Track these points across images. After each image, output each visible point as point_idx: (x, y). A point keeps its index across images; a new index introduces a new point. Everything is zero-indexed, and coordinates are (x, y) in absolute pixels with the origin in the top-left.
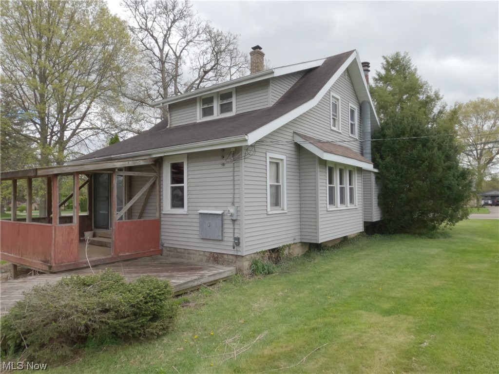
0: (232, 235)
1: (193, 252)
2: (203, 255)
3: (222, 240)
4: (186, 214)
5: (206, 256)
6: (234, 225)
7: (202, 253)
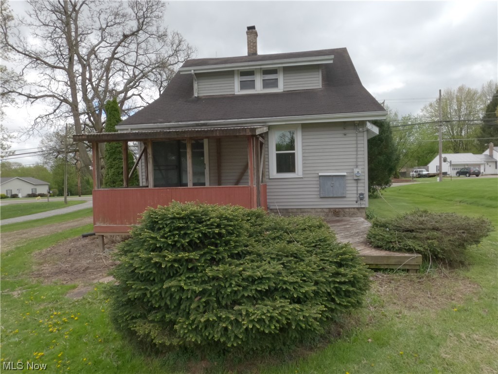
0: (355, 192)
1: (309, 210)
2: (321, 212)
3: (345, 197)
4: (302, 178)
5: (324, 212)
6: (357, 183)
7: (319, 210)
